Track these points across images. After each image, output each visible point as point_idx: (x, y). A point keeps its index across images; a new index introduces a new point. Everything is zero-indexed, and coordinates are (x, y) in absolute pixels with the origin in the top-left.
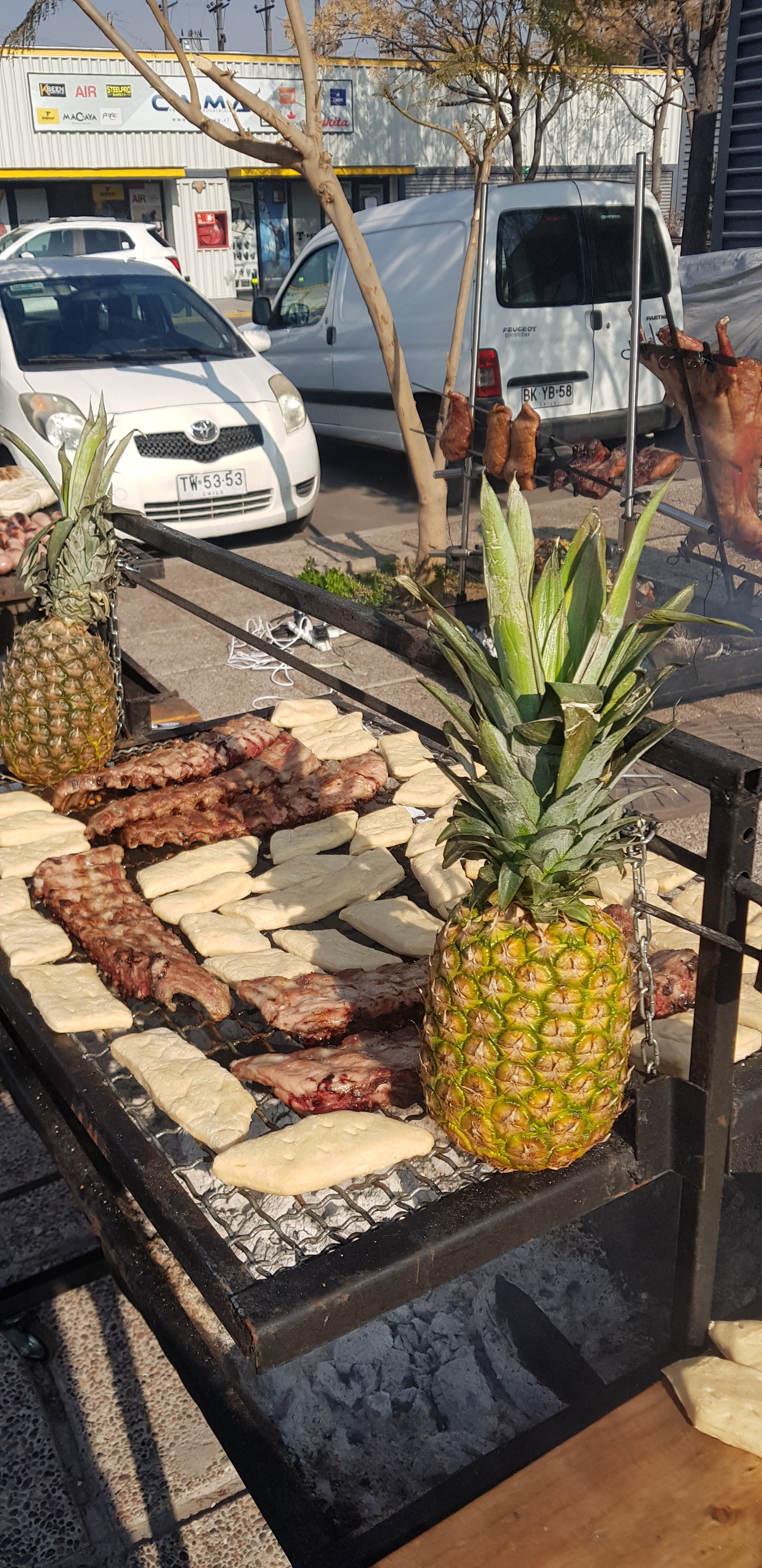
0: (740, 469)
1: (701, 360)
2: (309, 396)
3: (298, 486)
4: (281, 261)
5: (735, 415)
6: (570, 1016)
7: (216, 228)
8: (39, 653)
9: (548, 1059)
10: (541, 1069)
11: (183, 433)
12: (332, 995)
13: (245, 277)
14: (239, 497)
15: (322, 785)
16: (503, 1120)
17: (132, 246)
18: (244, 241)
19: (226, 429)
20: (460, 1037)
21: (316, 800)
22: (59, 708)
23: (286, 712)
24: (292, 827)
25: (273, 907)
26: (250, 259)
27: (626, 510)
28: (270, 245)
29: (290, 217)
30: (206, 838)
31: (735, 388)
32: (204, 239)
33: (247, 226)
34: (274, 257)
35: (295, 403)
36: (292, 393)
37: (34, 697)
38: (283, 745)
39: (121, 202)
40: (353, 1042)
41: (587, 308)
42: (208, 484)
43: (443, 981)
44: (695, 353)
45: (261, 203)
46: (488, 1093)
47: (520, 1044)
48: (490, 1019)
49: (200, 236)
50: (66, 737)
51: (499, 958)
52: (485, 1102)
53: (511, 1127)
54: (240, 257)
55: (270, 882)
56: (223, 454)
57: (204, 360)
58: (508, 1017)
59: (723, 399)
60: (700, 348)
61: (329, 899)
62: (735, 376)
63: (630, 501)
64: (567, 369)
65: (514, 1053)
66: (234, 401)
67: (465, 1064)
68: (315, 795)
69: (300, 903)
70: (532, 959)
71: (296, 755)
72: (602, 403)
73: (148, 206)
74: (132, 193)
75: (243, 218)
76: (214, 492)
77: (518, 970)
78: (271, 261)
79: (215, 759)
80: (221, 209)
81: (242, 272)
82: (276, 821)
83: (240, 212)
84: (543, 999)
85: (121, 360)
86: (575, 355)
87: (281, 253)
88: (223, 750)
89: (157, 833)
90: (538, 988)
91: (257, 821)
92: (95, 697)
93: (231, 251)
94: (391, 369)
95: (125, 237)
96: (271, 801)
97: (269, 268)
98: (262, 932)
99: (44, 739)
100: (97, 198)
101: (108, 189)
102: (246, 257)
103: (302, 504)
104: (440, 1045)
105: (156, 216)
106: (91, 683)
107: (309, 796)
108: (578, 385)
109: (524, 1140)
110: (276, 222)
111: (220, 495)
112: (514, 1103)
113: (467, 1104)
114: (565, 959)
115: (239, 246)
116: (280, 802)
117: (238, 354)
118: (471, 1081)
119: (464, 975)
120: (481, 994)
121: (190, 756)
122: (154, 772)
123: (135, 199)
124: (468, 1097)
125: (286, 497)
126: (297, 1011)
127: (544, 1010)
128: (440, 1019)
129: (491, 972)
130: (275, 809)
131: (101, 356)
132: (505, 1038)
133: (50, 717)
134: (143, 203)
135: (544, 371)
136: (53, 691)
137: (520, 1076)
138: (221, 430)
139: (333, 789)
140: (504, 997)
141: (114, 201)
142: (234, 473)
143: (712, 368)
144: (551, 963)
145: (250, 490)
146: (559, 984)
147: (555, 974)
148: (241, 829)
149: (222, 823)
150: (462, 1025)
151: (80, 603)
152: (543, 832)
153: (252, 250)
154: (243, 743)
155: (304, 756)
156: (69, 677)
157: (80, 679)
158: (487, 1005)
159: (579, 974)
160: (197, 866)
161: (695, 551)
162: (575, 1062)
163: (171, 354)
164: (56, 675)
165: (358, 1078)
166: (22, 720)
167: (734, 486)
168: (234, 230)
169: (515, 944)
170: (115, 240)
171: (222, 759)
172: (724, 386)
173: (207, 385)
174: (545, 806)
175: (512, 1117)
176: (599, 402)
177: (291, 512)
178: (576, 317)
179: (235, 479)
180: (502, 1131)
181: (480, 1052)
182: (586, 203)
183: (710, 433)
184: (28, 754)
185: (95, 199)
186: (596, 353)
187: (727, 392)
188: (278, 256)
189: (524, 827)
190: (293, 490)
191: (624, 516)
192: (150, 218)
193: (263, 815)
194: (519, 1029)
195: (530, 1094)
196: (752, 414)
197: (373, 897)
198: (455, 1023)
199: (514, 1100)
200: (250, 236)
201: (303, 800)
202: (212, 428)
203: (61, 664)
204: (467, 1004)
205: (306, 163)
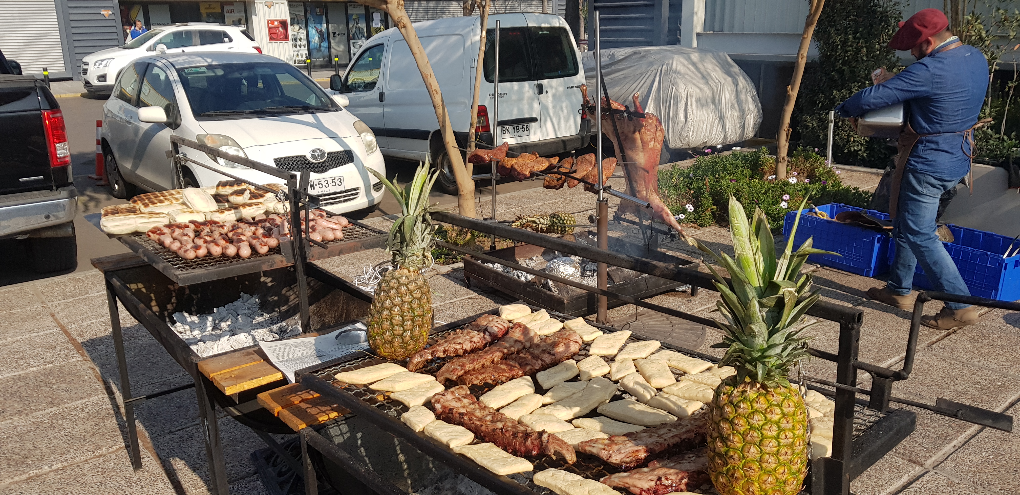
0: (648, 172)
1: (625, 115)
2: (378, 132)
3: (374, 185)
4: (322, 49)
5: (644, 143)
6: (789, 430)
7: (281, 29)
8: (398, 287)
9: (783, 450)
10: (781, 455)
11: (305, 156)
12: (631, 444)
13: (300, 58)
14: (340, 193)
15: (553, 347)
16: (764, 482)
17: (231, 40)
18: (299, 37)
19: (331, 153)
20: (740, 445)
21: (554, 355)
22: (408, 316)
23: (508, 312)
24: (545, 370)
25: (564, 408)
26: (302, 47)
27: (599, 196)
28: (315, 39)
29: (327, 23)
30: (504, 379)
31: (643, 130)
32: (273, 36)
33: (300, 28)
34: (318, 46)
35: (370, 137)
36: (368, 132)
37: (396, 310)
38: (519, 328)
39: (219, 13)
40: (654, 464)
41: (536, 82)
42: (321, 186)
43: (726, 420)
44: (622, 111)
45: (309, 15)
46: (757, 470)
47: (771, 444)
48: (755, 434)
49: (270, 34)
50: (412, 331)
51: (756, 406)
52: (755, 474)
53: (768, 485)
54: (296, 46)
55: (552, 397)
56: (330, 168)
57: (312, 113)
58: (764, 432)
59: (637, 135)
60: (623, 108)
61: (591, 402)
62: (644, 123)
63: (601, 191)
64: (527, 116)
65: (768, 450)
66: (334, 137)
67: (744, 457)
68: (552, 352)
69: (576, 406)
70: (771, 404)
71: (528, 333)
72: (548, 134)
73: (236, 16)
74: (226, 8)
75: (298, 24)
76: (325, 191)
77: (766, 410)
78: (315, 48)
79: (484, 338)
80: (284, 18)
81: (298, 55)
82: (537, 367)
83: (296, 20)
84: (778, 423)
85: (261, 113)
86: (531, 107)
87: (322, 44)
88: (487, 333)
89: (481, 377)
90: (776, 418)
91: (528, 368)
92: (425, 308)
93: (290, 43)
94: (441, 119)
95: (225, 35)
96: (530, 357)
97: (315, 53)
98: (567, 421)
99: (401, 332)
100: (203, 11)
101: (210, 5)
102: (300, 46)
103: (377, 196)
104: (728, 451)
105: (242, 22)
106: (425, 301)
107: (549, 353)
108: (533, 125)
109: (774, 491)
110: (318, 26)
111: (328, 192)
112: (769, 473)
113: (746, 477)
114: (785, 403)
115: (296, 40)
116: (536, 357)
117: (332, 109)
118: (747, 465)
119: (738, 416)
120: (749, 423)
121: (472, 338)
122: (459, 347)
123: (228, 12)
124: (747, 473)
125: (368, 193)
126: (620, 453)
127: (779, 427)
128: (728, 439)
129: (753, 413)
130: (534, 361)
131: (247, 112)
132: (763, 442)
133: (404, 321)
134: (233, 14)
135: (514, 117)
136: (406, 306)
137: (772, 459)
138: (328, 154)
139: (560, 349)
140: (761, 423)
141: (214, 13)
142: (337, 179)
143: (630, 119)
144: (780, 406)
145: (347, 188)
146: (784, 415)
147: (782, 410)
148: (520, 373)
149: (511, 370)
150: (740, 440)
151: (418, 259)
152: (770, 347)
153: (304, 42)
154: (496, 329)
155: (532, 334)
156: (414, 298)
157: (419, 299)
158: (752, 428)
159: (792, 409)
160: (509, 392)
161: (623, 216)
162: (793, 450)
163: (291, 109)
164: (408, 298)
165: (673, 477)
166: (388, 323)
167: (645, 181)
168: (292, 30)
169: (762, 399)
170: (219, 37)
171: (488, 338)
172: (638, 128)
173: (317, 128)
174: (770, 335)
175: (769, 480)
176: (545, 133)
177: (371, 201)
178: (530, 87)
179: (338, 182)
180: (764, 487)
181: (752, 450)
182: (530, 25)
183: (630, 153)
184: (391, 342)
185: (201, 11)
186: (543, 108)
187: (639, 131)
188: (320, 46)
189: (762, 345)
190: (372, 187)
191: (598, 200)
192: (237, 23)
193: (529, 364)
194: (769, 438)
195: (776, 468)
196: (653, 142)
197: (608, 401)
198: (736, 439)
199: (769, 472)
200: (302, 34)
201: (547, 355)
202: (323, 153)
203: (411, 292)
204: (742, 429)
205: (389, 6)
